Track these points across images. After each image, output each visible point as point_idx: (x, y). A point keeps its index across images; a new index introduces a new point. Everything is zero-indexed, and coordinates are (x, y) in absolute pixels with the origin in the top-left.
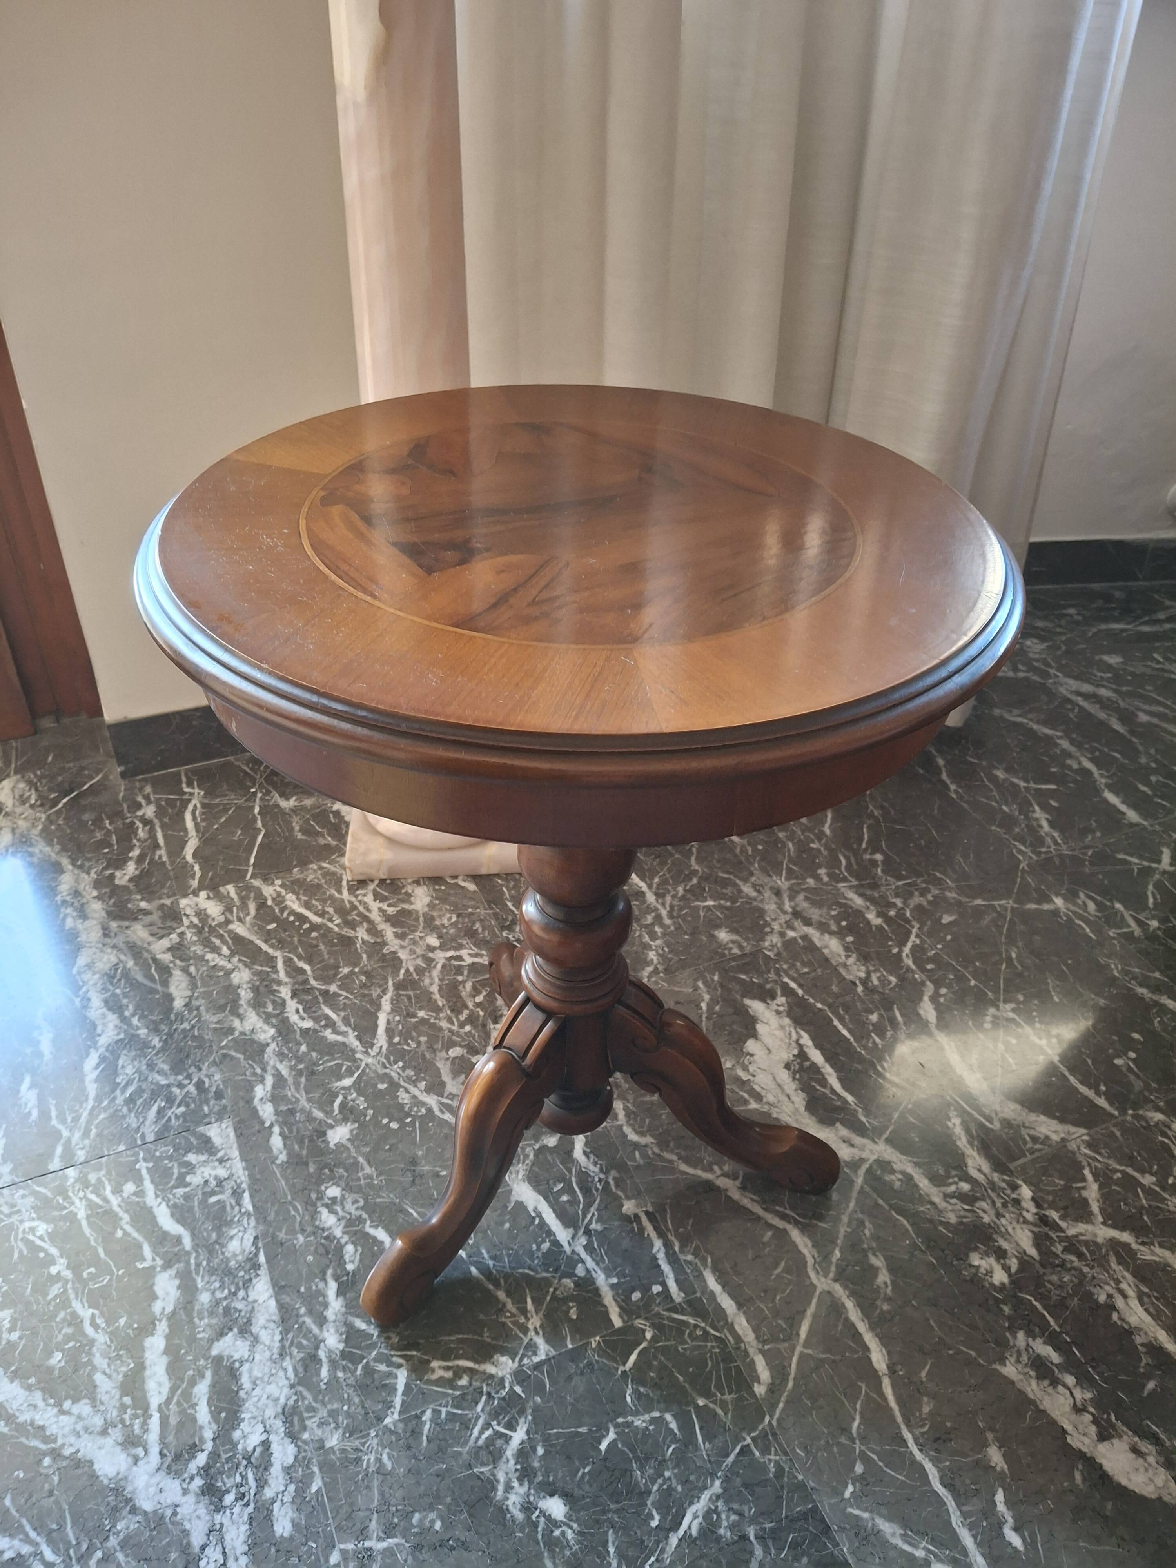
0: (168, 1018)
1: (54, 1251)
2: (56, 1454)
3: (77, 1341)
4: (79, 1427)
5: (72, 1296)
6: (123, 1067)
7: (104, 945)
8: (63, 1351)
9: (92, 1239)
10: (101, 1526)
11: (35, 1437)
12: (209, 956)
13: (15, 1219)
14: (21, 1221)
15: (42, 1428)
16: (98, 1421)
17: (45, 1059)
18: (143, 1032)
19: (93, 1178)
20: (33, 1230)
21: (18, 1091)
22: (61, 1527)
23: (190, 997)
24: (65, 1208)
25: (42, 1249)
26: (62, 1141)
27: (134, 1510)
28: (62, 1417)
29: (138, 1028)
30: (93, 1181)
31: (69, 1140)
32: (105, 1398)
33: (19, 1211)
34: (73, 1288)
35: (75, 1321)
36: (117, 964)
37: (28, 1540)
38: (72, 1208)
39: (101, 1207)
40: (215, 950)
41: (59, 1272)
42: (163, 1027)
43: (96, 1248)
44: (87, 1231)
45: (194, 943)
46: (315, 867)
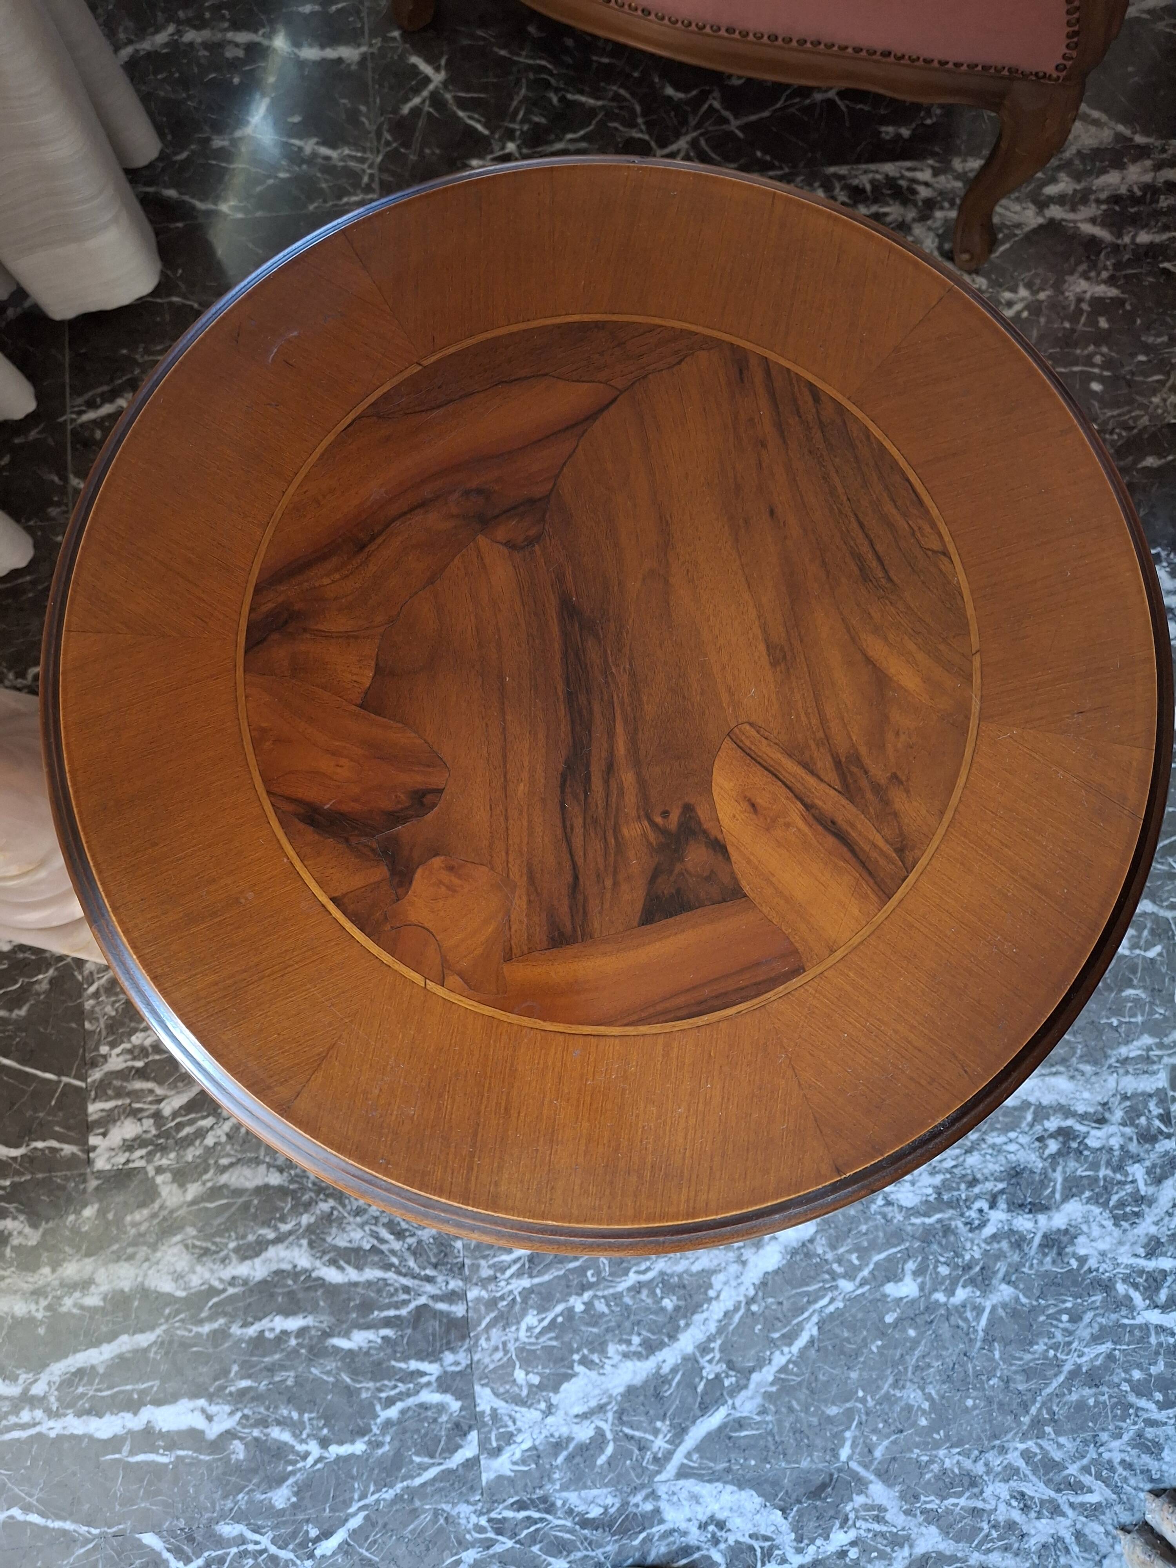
0: (294, 1192)
1: (560, 1308)
2: (751, 1301)
3: (657, 1285)
4: (734, 1283)
5: (611, 1291)
6: (350, 1241)
7: (147, 1259)
8: (662, 1298)
9: (556, 1274)
10: (816, 1265)
11: (731, 1318)
12: (210, 1141)
13: (511, 1347)
14: (517, 1340)
15: (726, 1314)
16: (734, 1268)
17: (311, 1324)
18: (306, 1219)
19: (486, 1272)
20: (529, 1329)
21: (350, 1351)
22: (807, 1294)
23: (269, 1166)
24: (514, 1300)
25: (554, 1320)
26: (431, 1303)
27: (811, 1241)
28: (722, 1297)
29: (299, 1224)
30: (491, 1272)
31: (433, 1297)
32: (715, 1262)
33: (504, 1344)
34: (604, 1290)
35: (636, 1289)
36: (186, 1247)
37: (808, 1318)
38: (516, 1293)
39: (524, 1265)
40: (201, 1134)
41: (584, 1303)
42: (306, 1197)
43: (568, 1270)
44: (546, 1278)
45: (179, 1158)
46: (92, 1002)
